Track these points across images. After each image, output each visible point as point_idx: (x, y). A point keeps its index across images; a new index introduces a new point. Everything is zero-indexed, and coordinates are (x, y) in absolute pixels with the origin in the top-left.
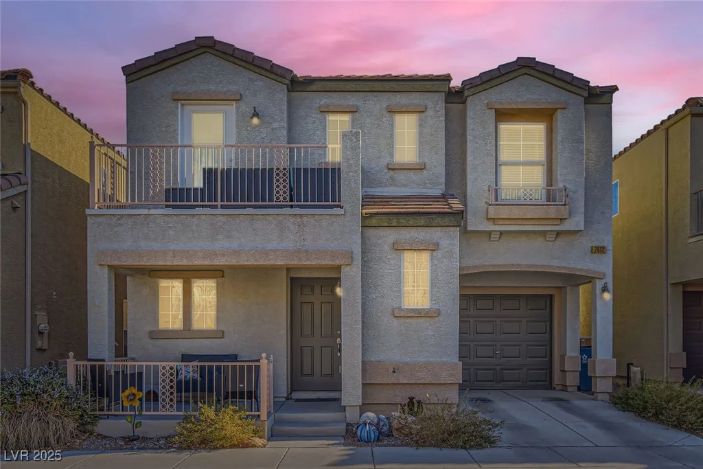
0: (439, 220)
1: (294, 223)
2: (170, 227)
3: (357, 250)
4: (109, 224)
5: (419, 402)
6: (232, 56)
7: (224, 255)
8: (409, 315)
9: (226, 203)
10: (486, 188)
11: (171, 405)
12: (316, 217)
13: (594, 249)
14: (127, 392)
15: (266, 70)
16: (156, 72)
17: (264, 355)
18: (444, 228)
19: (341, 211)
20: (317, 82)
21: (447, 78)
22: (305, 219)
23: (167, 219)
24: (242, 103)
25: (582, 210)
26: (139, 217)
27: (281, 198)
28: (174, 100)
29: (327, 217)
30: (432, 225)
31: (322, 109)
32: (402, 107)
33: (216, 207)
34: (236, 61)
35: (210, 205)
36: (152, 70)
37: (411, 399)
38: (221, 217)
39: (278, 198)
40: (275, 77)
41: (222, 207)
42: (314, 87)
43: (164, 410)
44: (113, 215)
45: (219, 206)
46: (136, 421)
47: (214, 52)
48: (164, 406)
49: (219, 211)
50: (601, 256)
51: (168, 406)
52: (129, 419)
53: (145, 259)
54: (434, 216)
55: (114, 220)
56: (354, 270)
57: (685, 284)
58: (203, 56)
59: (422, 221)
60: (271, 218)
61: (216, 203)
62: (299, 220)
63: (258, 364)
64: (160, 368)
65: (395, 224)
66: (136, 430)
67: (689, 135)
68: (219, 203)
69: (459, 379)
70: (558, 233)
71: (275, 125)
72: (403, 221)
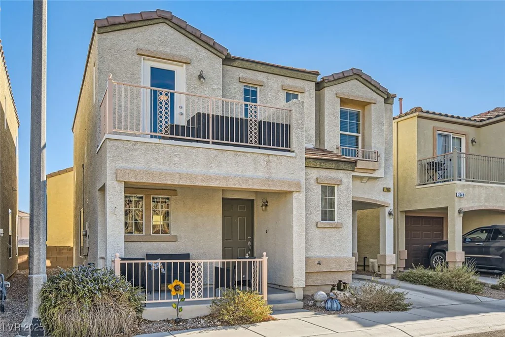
0: (342, 166)
1: (264, 160)
2: (175, 155)
3: (303, 182)
4: (126, 148)
5: (344, 283)
6: (184, 29)
7: (217, 179)
8: (327, 226)
9: (215, 141)
10: (335, 147)
11: (194, 293)
12: (278, 157)
13: (385, 189)
14: (174, 284)
15: (209, 45)
16: (124, 29)
17: (265, 254)
18: (344, 171)
19: (293, 155)
20: (238, 61)
21: (317, 74)
22: (271, 158)
23: (173, 148)
24: (190, 66)
25: (383, 165)
26: (151, 144)
27: (253, 141)
28: (138, 54)
29: (285, 158)
30: (340, 168)
31: (241, 80)
32: (292, 88)
33: (208, 143)
34: (187, 34)
35: (203, 141)
36: (122, 27)
37: (340, 281)
38: (214, 151)
39: (251, 141)
40: (215, 52)
41: (213, 143)
42: (236, 64)
43: (193, 297)
44: (129, 141)
45: (211, 143)
46: (179, 307)
47: (170, 24)
48: (194, 294)
49: (211, 146)
50: (389, 193)
51: (196, 294)
52: (174, 306)
53: (157, 178)
54: (340, 163)
55: (130, 145)
56: (301, 195)
57: (406, 212)
58: (161, 25)
59: (333, 165)
60: (248, 155)
61: (208, 140)
62: (267, 158)
63: (261, 260)
64: (191, 265)
65: (319, 166)
66: (180, 314)
67: (416, 127)
68: (211, 140)
69: (353, 268)
70: (370, 178)
71: (215, 86)
72: (323, 165)
